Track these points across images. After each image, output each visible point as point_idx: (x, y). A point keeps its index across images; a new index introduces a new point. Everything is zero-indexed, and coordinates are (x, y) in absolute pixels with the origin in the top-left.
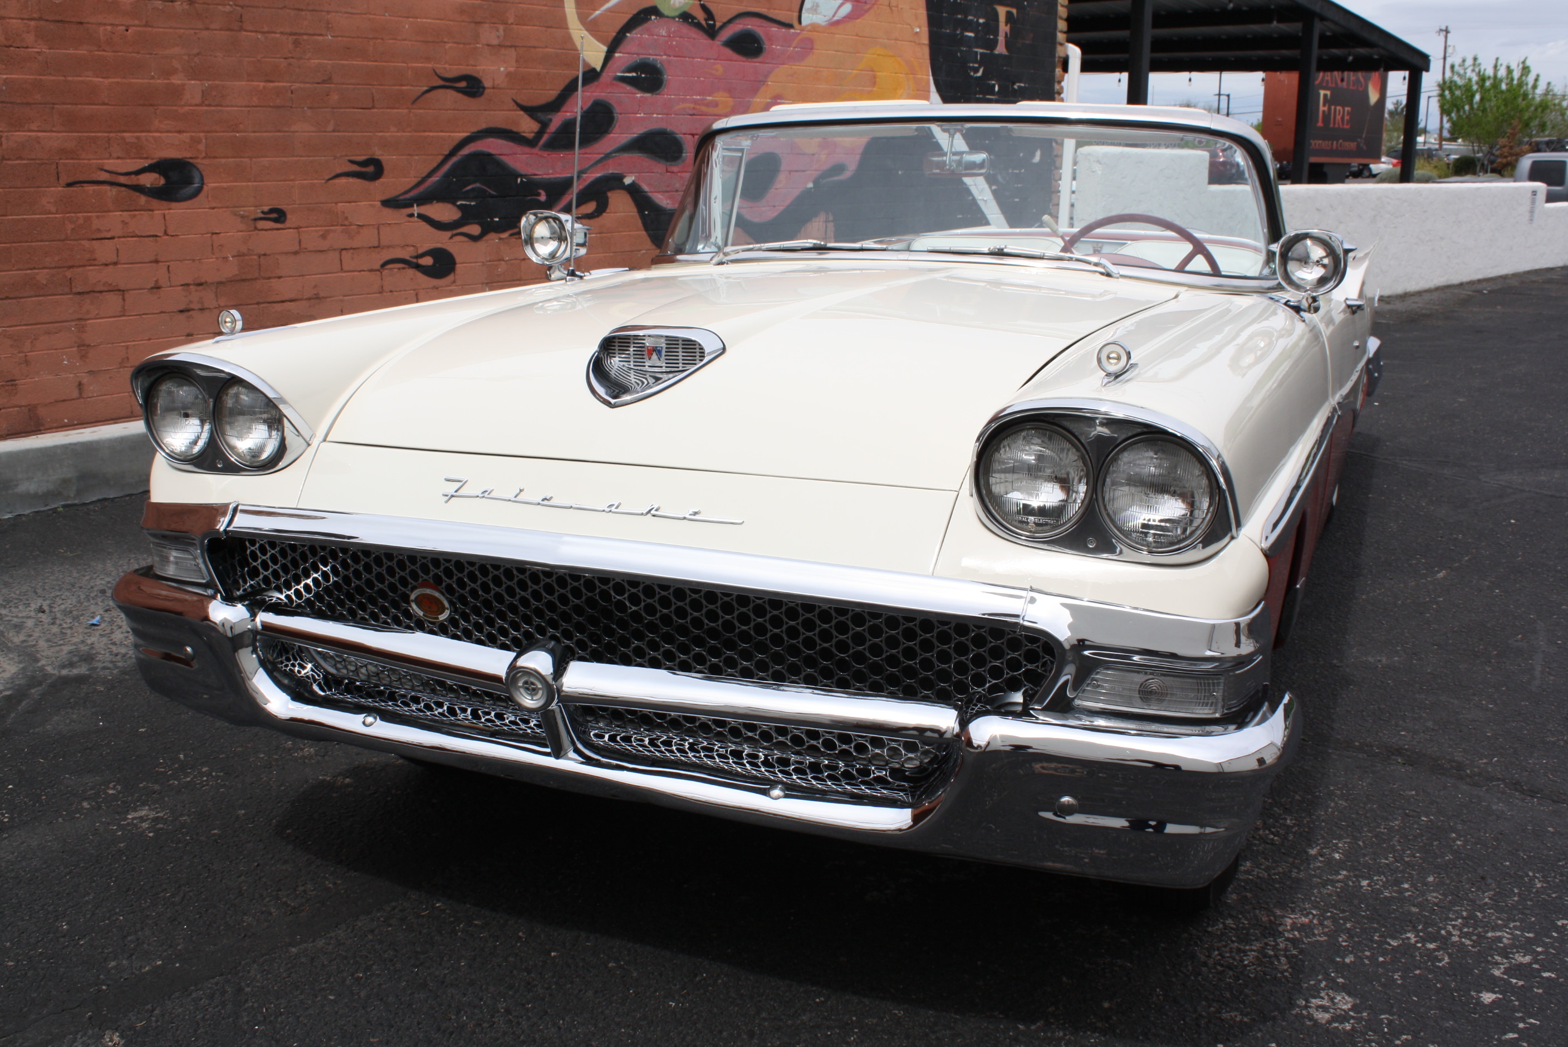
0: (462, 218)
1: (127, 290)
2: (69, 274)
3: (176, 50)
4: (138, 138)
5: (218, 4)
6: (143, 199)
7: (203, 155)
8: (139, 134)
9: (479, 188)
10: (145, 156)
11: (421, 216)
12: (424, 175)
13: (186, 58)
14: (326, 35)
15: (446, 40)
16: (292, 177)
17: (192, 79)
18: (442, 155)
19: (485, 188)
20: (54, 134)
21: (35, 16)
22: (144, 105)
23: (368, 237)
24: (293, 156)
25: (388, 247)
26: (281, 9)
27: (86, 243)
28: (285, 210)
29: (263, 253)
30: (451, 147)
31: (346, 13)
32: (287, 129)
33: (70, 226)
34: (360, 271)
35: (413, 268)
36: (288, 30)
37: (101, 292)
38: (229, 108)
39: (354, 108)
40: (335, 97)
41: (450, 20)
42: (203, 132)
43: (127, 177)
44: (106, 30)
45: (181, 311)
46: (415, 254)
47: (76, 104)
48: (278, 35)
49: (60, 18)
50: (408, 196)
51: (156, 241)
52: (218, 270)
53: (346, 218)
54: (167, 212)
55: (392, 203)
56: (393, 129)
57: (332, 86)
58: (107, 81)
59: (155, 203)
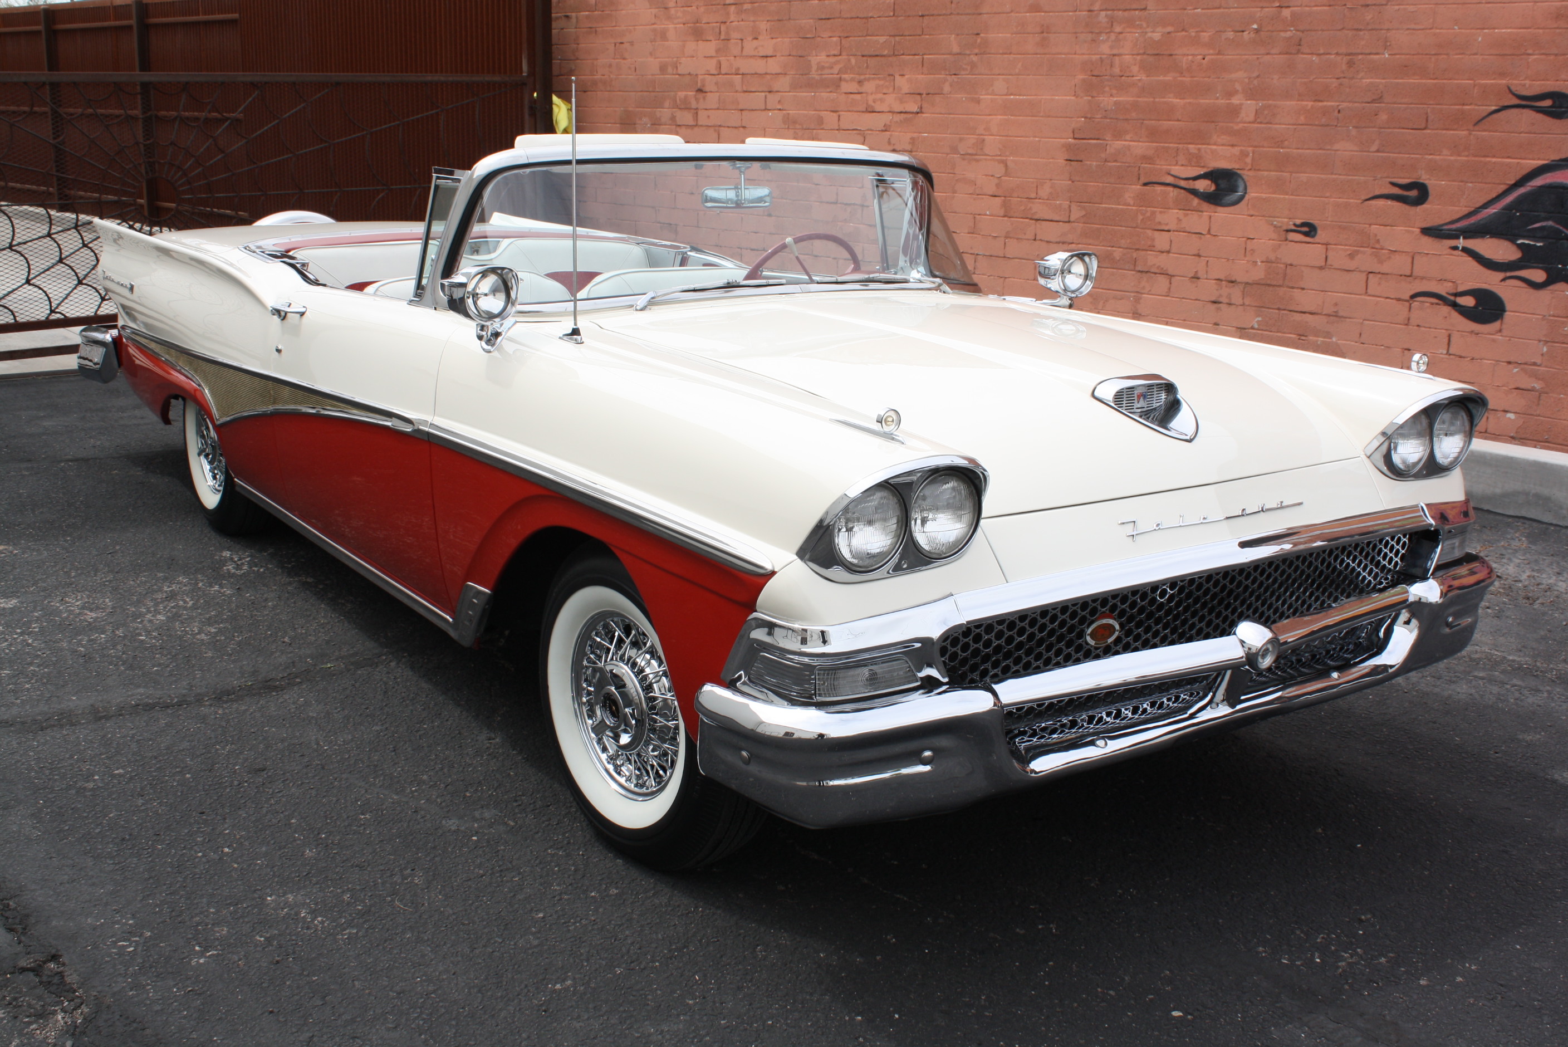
0: (1520, 260)
1: (1174, 276)
2: (1135, 255)
3: (1240, 74)
4: (1199, 150)
5: (1281, 31)
6: (1196, 201)
7: (1249, 167)
8: (1200, 146)
9: (1551, 227)
10: (1202, 165)
11: (1465, 250)
12: (1478, 205)
13: (1246, 80)
14: (1383, 54)
15: (1530, 51)
16: (1328, 194)
17: (1249, 100)
18: (1505, 184)
19: (1561, 228)
20: (1140, 144)
21: (1141, 52)
22: (1207, 122)
23: (1399, 264)
24: (1332, 174)
25: (1422, 278)
26: (1340, 30)
27: (1149, 232)
28: (1316, 225)
29: (1289, 263)
30: (1518, 177)
31: (1408, 29)
32: (1329, 147)
33: (1140, 217)
34: (1387, 298)
35: (1449, 305)
36: (1343, 50)
37: (1156, 273)
38: (1278, 126)
39: (1403, 128)
40: (1384, 117)
41: (1538, 28)
42: (1251, 146)
43: (1186, 182)
44: (1187, 60)
45: (1214, 302)
46: (1455, 291)
47: (1159, 120)
48: (1333, 56)
49: (1155, 52)
50: (1454, 226)
51: (1200, 238)
52: (1247, 272)
53: (1378, 241)
54: (1213, 214)
55: (1432, 232)
56: (1445, 152)
57: (1383, 105)
58: (1182, 102)
59: (1205, 206)
